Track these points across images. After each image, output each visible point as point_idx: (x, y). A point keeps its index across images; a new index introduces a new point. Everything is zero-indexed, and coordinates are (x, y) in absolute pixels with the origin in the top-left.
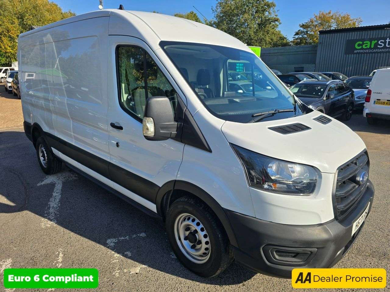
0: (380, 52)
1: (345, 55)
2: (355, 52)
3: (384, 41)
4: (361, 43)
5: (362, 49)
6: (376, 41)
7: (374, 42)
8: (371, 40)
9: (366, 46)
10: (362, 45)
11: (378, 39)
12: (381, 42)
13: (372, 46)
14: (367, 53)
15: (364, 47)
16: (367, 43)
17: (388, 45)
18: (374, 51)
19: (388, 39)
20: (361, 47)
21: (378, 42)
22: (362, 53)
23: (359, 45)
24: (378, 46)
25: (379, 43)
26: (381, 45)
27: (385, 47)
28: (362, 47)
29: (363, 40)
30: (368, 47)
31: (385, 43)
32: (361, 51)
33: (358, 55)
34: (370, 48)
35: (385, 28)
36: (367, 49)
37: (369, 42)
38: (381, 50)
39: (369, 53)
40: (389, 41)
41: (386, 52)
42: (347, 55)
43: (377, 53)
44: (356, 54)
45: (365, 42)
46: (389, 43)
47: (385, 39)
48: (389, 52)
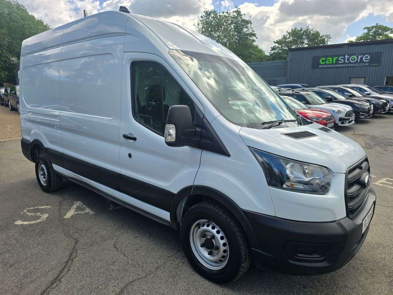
0: (341, 67)
1: (311, 70)
2: (320, 67)
3: (343, 57)
4: (324, 59)
5: (326, 64)
6: (337, 58)
7: (335, 59)
8: (332, 57)
9: (329, 62)
10: (325, 61)
11: (339, 56)
12: (341, 58)
13: (334, 62)
14: (329, 68)
15: (327, 62)
16: (330, 59)
17: (347, 61)
18: (336, 66)
19: (347, 55)
20: (324, 63)
21: (338, 58)
22: (325, 68)
23: (323, 61)
24: (339, 62)
26: (341, 61)
28: (326, 63)
29: (326, 57)
31: (344, 59)
32: (325, 66)
33: (322, 69)
34: (332, 64)
36: (329, 64)
37: (331, 59)
38: (341, 65)
39: (332, 68)
40: (347, 58)
41: (346, 67)
42: (314, 70)
43: (338, 67)
44: (321, 68)
45: (328, 58)
46: (348, 59)
47: (344, 56)
48: (348, 67)
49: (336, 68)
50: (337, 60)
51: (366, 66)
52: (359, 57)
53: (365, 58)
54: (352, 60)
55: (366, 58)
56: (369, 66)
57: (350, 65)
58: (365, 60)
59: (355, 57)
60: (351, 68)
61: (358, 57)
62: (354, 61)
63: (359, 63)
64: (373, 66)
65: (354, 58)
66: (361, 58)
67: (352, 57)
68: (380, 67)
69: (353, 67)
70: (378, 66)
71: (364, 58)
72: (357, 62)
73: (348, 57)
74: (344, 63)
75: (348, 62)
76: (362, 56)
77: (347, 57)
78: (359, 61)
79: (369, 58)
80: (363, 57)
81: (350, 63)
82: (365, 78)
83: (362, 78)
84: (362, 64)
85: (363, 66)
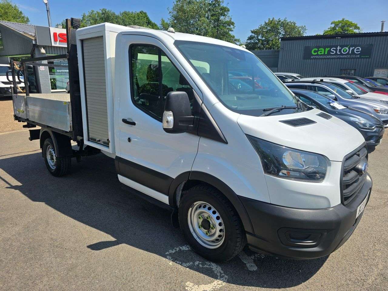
0: (332, 58)
1: (303, 60)
2: (312, 57)
3: (335, 49)
4: (316, 49)
5: (318, 55)
6: (329, 49)
7: (327, 49)
8: (325, 48)
9: (321, 52)
10: (317, 51)
11: (331, 47)
12: (333, 50)
13: (326, 53)
14: (321, 59)
15: (319, 53)
16: (322, 50)
17: (339, 52)
18: (328, 57)
19: (339, 47)
20: (316, 53)
21: (331, 49)
22: (317, 59)
23: (315, 52)
24: (331, 53)
26: (333, 52)
27: (336, 54)
29: (318, 47)
30: (323, 53)
31: (336, 50)
32: (317, 57)
33: (314, 60)
34: (324, 55)
35: (337, 38)
36: (322, 55)
37: (323, 49)
38: (333, 57)
39: (323, 59)
41: (337, 58)
42: (305, 60)
43: (330, 58)
44: (312, 59)
45: (320, 49)
46: (340, 51)
47: (336, 47)
48: (339, 58)
49: (328, 59)
50: (329, 51)
52: (351, 49)
53: (356, 49)
54: (343, 51)
55: (358, 50)
56: (360, 58)
57: (341, 56)
58: (356, 51)
59: (347, 48)
60: (342, 59)
61: (349, 49)
62: (346, 53)
63: (351, 54)
64: (364, 58)
65: (346, 50)
66: (353, 50)
68: (370, 59)
70: (369, 58)
71: (355, 50)
72: (348, 54)
73: (341, 48)
76: (353, 48)
77: (339, 48)
78: (350, 53)
79: (360, 50)
80: (355, 48)
81: (342, 54)
82: (356, 69)
83: (353, 69)
84: (354, 56)
85: (354, 58)
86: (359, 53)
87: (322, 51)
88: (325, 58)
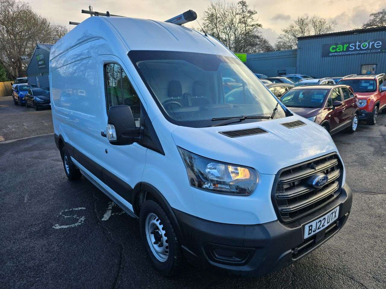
1: (321, 58)
2: (330, 54)
3: (354, 44)
4: (335, 46)
5: (336, 52)
7: (346, 46)
8: (343, 44)
10: (336, 48)
13: (345, 49)
14: (340, 55)
15: (338, 50)
18: (347, 53)
19: (358, 42)
20: (334, 51)
21: (349, 45)
22: (336, 56)
23: (333, 49)
24: (350, 49)
25: (351, 46)
26: (353, 48)
29: (337, 44)
30: (341, 50)
31: (355, 46)
32: (336, 54)
33: (332, 57)
34: (343, 51)
35: (355, 33)
37: (341, 46)
38: (352, 53)
39: (342, 55)
41: (357, 54)
42: (324, 58)
43: (349, 55)
45: (338, 46)
46: (359, 46)
48: (359, 54)
49: (347, 55)
50: (348, 48)
51: (377, 53)
52: (371, 44)
53: (377, 44)
54: (363, 46)
55: (378, 44)
56: (381, 52)
57: (361, 52)
58: (377, 46)
59: (367, 43)
60: (362, 55)
61: (369, 44)
62: (365, 48)
63: (371, 49)
64: (385, 52)
65: (365, 45)
66: (373, 45)
67: (364, 43)
69: (364, 54)
71: (375, 45)
72: (368, 49)
73: (360, 44)
74: (355, 50)
75: (359, 49)
76: (374, 42)
77: (358, 44)
78: (370, 48)
79: (381, 44)
81: (361, 50)
82: (377, 64)
83: (374, 64)
84: (374, 51)
85: (374, 53)
86: (379, 47)
87: (340, 48)
88: (344, 55)
